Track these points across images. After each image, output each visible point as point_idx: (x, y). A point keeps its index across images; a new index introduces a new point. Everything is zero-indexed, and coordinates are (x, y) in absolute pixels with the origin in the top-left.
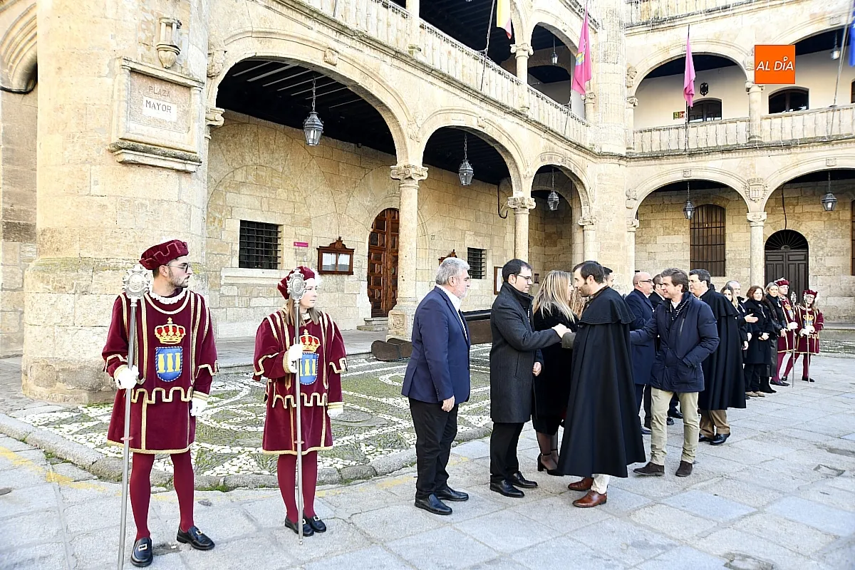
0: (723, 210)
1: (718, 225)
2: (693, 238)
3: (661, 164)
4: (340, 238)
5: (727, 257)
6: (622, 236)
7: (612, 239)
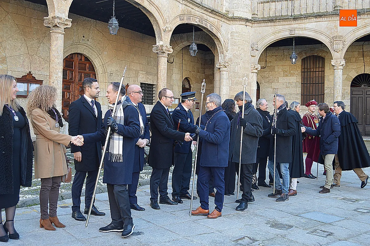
0: (323, 59)
1: (320, 70)
2: (303, 78)
3: (275, 26)
4: (30, 72)
5: (325, 92)
6: (247, 76)
7: (239, 78)
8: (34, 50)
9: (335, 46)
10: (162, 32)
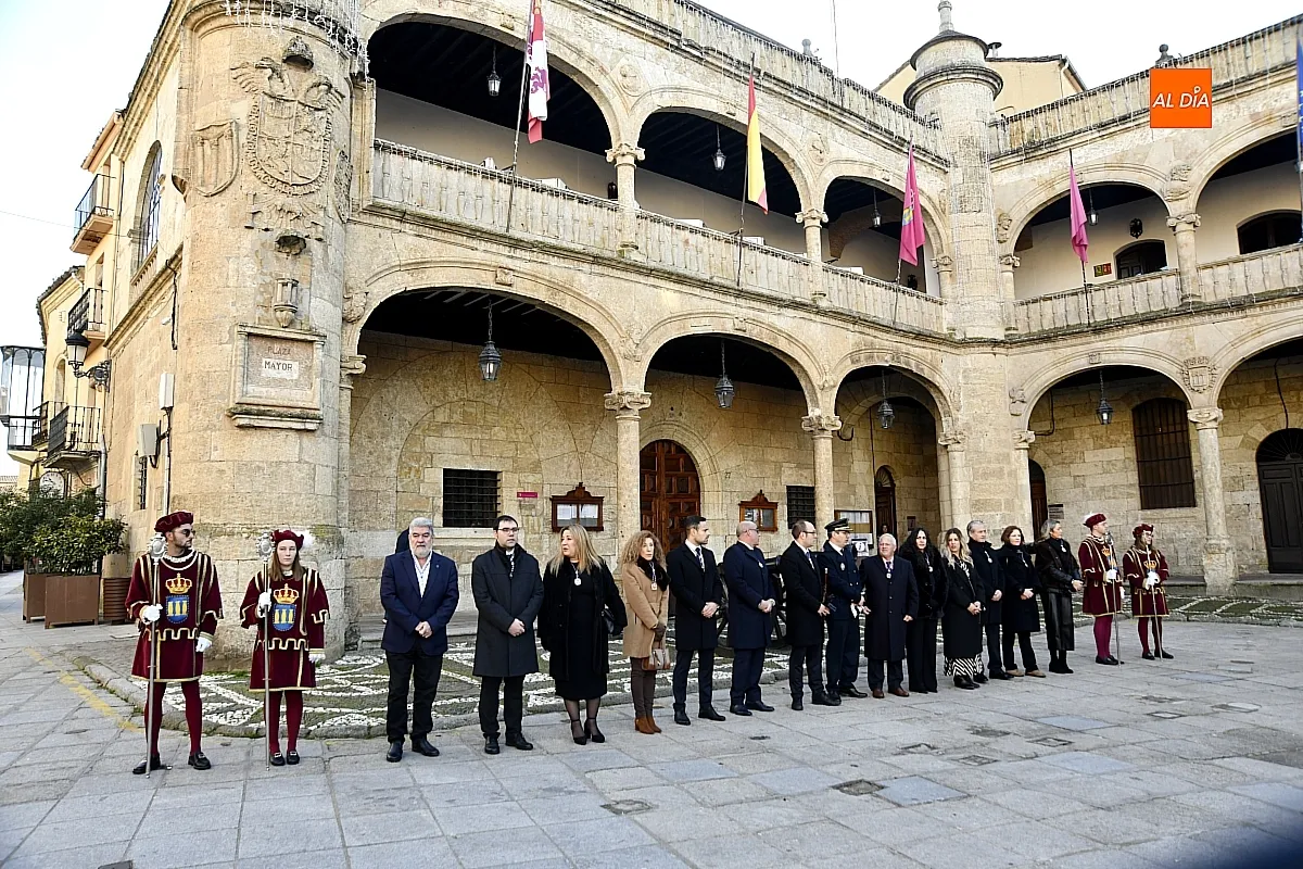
0: (1183, 405)
1: (1178, 428)
2: (1140, 450)
4: (580, 485)
5: (1196, 476)
6: (1006, 458)
7: (989, 462)
8: (586, 444)
9: (1193, 381)
10: (818, 391)
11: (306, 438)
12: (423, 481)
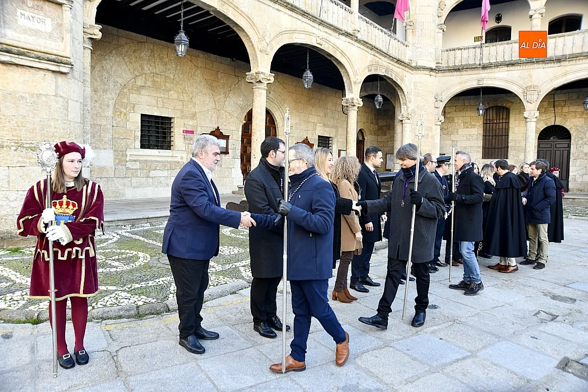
0: (508, 110)
1: (504, 121)
2: (485, 130)
3: (461, 75)
4: (218, 127)
5: (510, 145)
6: (431, 128)
8: (221, 105)
9: (529, 97)
10: (353, 84)
11: (60, 79)
12: (128, 121)
